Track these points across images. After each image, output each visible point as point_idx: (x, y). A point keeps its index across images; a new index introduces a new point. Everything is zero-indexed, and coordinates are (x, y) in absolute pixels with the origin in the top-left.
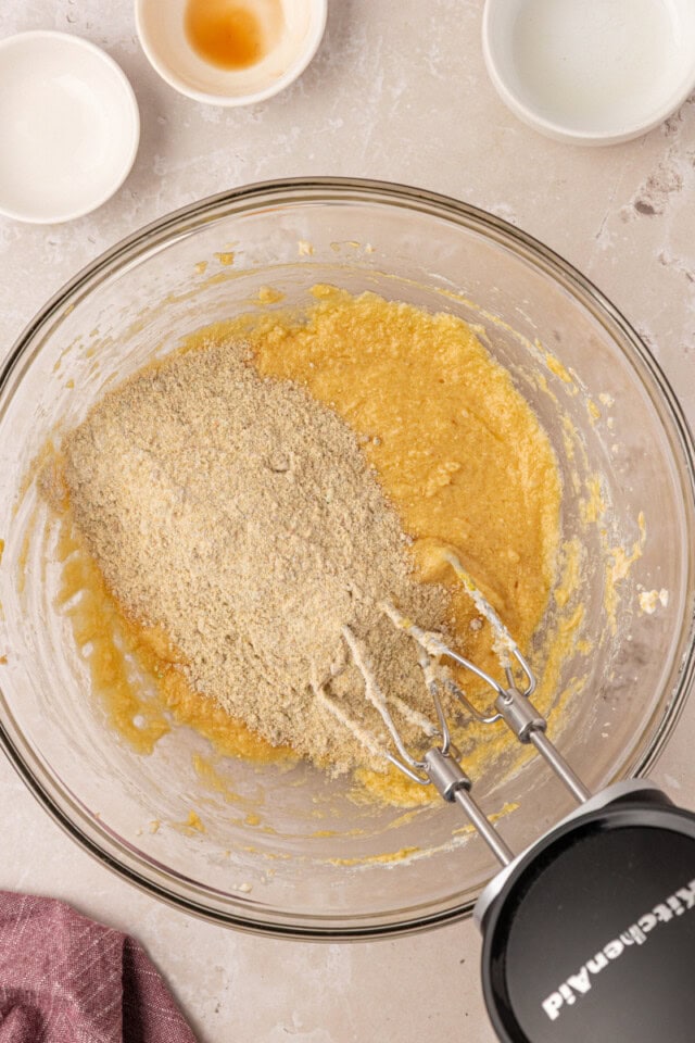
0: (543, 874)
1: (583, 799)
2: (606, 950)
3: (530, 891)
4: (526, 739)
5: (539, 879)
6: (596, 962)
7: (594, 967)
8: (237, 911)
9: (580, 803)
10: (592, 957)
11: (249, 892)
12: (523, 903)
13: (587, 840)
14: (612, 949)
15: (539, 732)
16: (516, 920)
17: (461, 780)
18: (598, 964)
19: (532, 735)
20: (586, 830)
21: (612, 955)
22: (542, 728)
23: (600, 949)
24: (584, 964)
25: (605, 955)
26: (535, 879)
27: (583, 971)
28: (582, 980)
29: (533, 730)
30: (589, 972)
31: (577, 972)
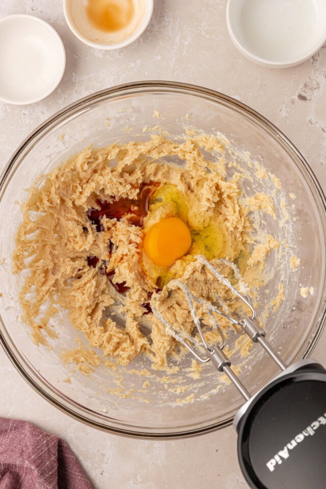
0: (266, 403)
1: (283, 368)
2: (296, 438)
3: (259, 412)
4: (256, 341)
5: (264, 406)
6: (291, 444)
7: (291, 447)
9: (283, 370)
10: (289, 442)
12: (257, 417)
13: (286, 387)
14: (299, 438)
15: (262, 337)
16: (253, 425)
17: (226, 361)
18: (292, 445)
19: (259, 338)
20: (287, 382)
21: (299, 441)
22: (263, 335)
23: (293, 438)
24: (286, 445)
25: (295, 441)
26: (262, 406)
27: (286, 449)
28: (285, 453)
29: (259, 336)
30: (288, 449)
31: (282, 449)
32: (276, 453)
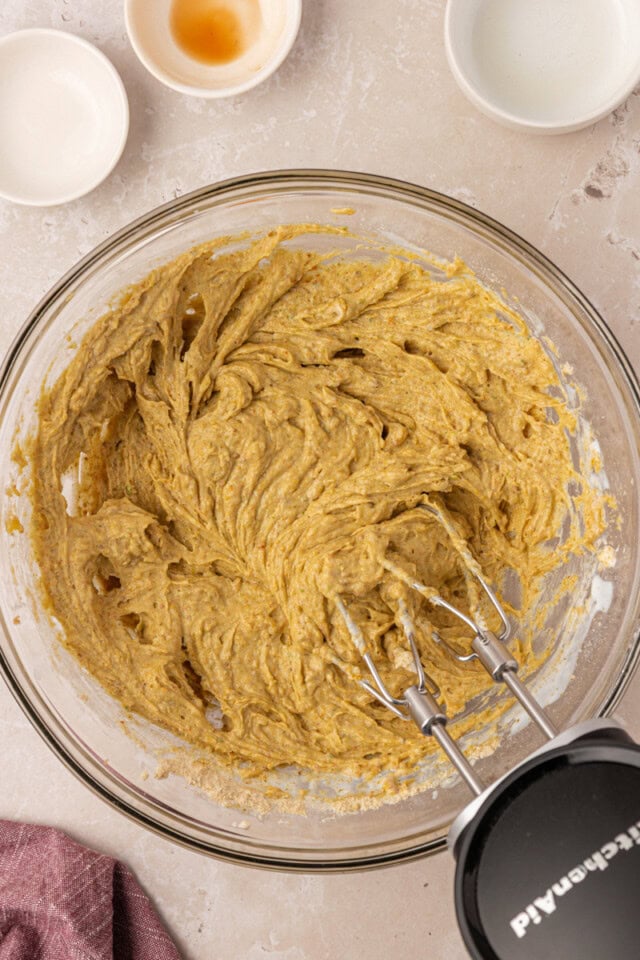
0: (513, 803)
1: (551, 735)
2: (571, 874)
3: (501, 819)
4: (499, 678)
5: (509, 809)
6: (561, 886)
7: (559, 890)
8: (237, 847)
9: (548, 739)
10: (557, 881)
11: (247, 829)
12: (495, 829)
13: (554, 773)
14: (576, 874)
15: (511, 673)
16: (487, 845)
17: (438, 716)
18: (563, 887)
19: (505, 675)
20: (555, 762)
21: (576, 880)
22: (514, 670)
23: (566, 874)
24: (550, 887)
25: (569, 879)
26: (506, 808)
27: (549, 894)
28: (548, 902)
29: (506, 671)
30: (555, 896)
31: (543, 895)
32: (531, 902)
